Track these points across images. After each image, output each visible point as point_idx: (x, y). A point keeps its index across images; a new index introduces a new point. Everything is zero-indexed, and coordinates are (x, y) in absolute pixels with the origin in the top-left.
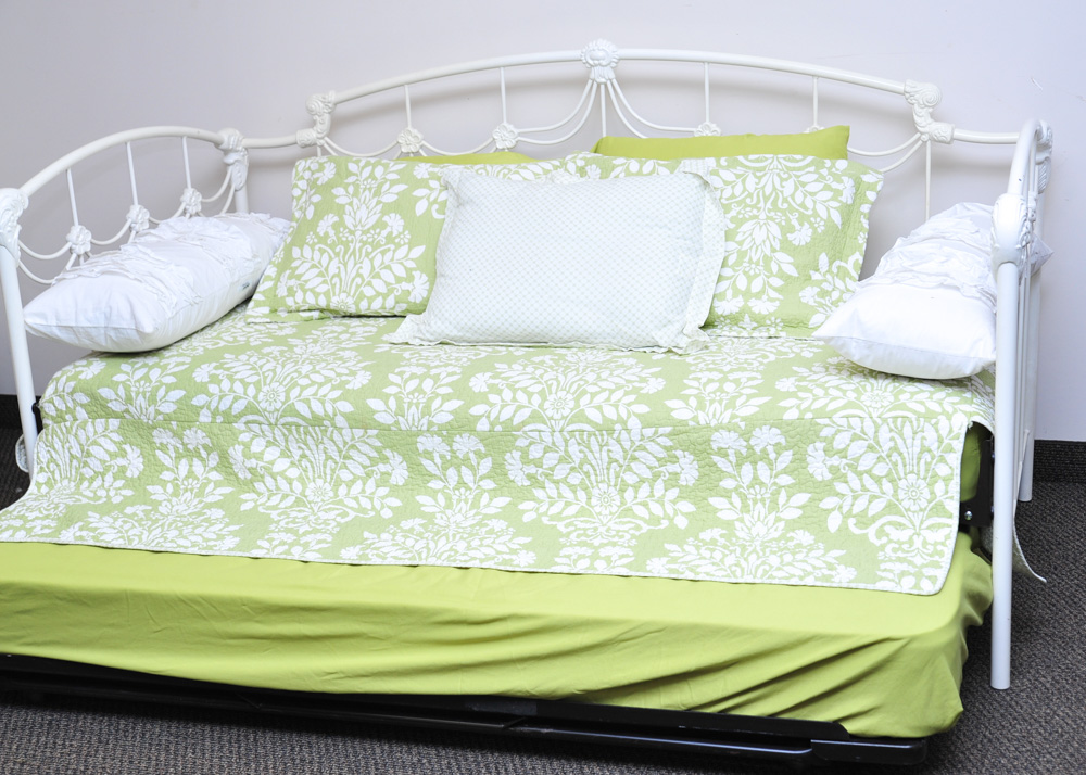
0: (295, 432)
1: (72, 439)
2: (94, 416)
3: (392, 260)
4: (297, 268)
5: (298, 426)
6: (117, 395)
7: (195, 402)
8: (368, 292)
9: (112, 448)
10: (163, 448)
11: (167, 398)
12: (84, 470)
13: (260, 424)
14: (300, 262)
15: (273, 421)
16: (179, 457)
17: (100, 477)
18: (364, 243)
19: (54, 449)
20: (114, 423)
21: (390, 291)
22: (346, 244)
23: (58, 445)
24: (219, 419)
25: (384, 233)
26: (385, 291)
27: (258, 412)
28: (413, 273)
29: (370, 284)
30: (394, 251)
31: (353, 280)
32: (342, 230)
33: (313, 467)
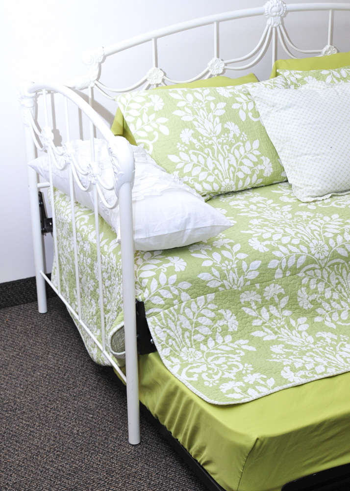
0: (335, 269)
1: (182, 318)
2: (194, 295)
3: (246, 152)
4: (182, 168)
5: (338, 264)
6: (213, 275)
7: (270, 266)
8: (241, 175)
9: (213, 315)
10: (248, 304)
11: (250, 269)
12: (196, 337)
13: (314, 270)
14: (183, 164)
15: (323, 265)
16: (259, 308)
17: (211, 339)
18: (222, 144)
19: (170, 329)
20: (211, 296)
21: (253, 172)
22: (211, 146)
23: (172, 325)
24: (288, 273)
25: (231, 135)
26: (249, 173)
27: (314, 262)
28: (261, 158)
29: (240, 170)
30: (244, 146)
31: (229, 169)
32: (200, 137)
33: (345, 289)
